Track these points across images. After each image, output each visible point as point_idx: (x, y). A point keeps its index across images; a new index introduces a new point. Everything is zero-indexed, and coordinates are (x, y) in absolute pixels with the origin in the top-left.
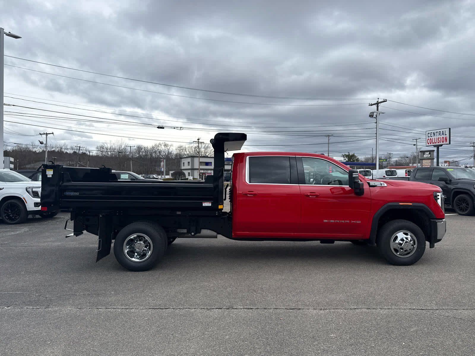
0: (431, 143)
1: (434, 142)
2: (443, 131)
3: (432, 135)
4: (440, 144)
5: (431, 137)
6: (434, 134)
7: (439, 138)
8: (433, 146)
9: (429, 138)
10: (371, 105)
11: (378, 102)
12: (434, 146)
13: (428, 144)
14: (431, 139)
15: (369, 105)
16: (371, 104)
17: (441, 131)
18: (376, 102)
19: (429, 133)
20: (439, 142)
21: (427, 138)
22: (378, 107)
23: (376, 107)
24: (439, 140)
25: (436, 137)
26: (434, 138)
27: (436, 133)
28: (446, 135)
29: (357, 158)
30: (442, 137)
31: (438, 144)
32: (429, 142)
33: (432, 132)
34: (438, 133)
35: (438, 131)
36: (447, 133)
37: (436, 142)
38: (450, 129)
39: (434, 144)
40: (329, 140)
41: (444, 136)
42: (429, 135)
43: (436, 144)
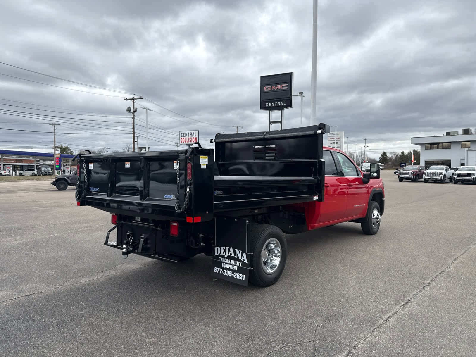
0: (184, 142)
1: (186, 141)
2: (193, 133)
3: (185, 135)
4: (191, 143)
5: (184, 136)
6: (186, 134)
7: (190, 138)
8: (185, 145)
9: (183, 137)
10: (126, 100)
11: (134, 97)
12: (187, 145)
13: (182, 142)
14: (183, 138)
15: (125, 100)
16: (126, 98)
17: (192, 132)
18: (132, 98)
19: (182, 133)
20: (190, 142)
21: (181, 137)
22: (134, 103)
23: (132, 103)
24: (190, 140)
25: (188, 137)
26: (186, 137)
27: (188, 134)
28: (196, 136)
29: (71, 151)
30: (192, 137)
31: (189, 143)
32: (182, 141)
33: (185, 132)
34: (189, 134)
35: (190, 132)
36: (197, 134)
37: (188, 141)
38: (198, 131)
39: (187, 143)
40: (55, 129)
41: (195, 137)
42: (182, 135)
43: (188, 143)
